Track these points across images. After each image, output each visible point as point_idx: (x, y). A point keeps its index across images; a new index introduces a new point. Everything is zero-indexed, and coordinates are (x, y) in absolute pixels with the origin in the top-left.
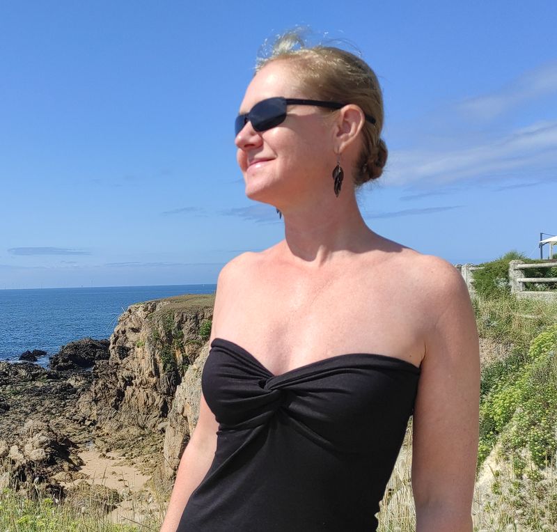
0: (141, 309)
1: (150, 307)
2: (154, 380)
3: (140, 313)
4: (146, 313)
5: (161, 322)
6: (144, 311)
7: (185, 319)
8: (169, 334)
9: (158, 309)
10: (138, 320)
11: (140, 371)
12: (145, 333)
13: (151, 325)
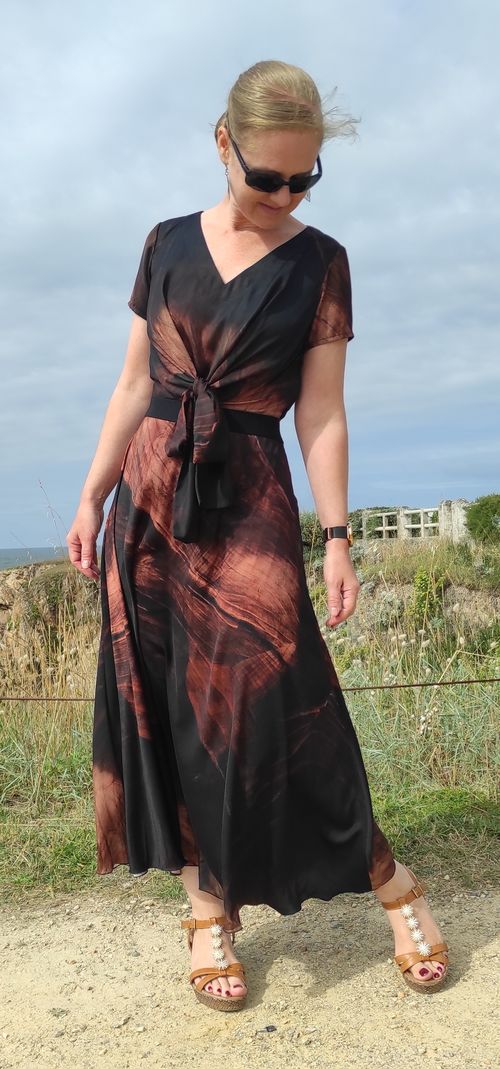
0: (13, 577)
1: (26, 574)
2: (33, 677)
3: (11, 582)
4: (20, 581)
5: (43, 593)
6: (18, 578)
7: (78, 588)
8: (54, 611)
9: (38, 574)
10: (10, 593)
11: (12, 664)
12: (19, 608)
13: (28, 597)
